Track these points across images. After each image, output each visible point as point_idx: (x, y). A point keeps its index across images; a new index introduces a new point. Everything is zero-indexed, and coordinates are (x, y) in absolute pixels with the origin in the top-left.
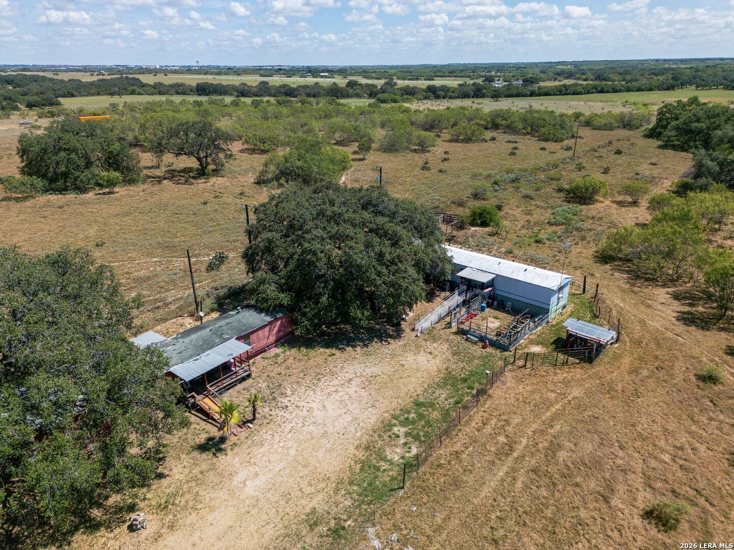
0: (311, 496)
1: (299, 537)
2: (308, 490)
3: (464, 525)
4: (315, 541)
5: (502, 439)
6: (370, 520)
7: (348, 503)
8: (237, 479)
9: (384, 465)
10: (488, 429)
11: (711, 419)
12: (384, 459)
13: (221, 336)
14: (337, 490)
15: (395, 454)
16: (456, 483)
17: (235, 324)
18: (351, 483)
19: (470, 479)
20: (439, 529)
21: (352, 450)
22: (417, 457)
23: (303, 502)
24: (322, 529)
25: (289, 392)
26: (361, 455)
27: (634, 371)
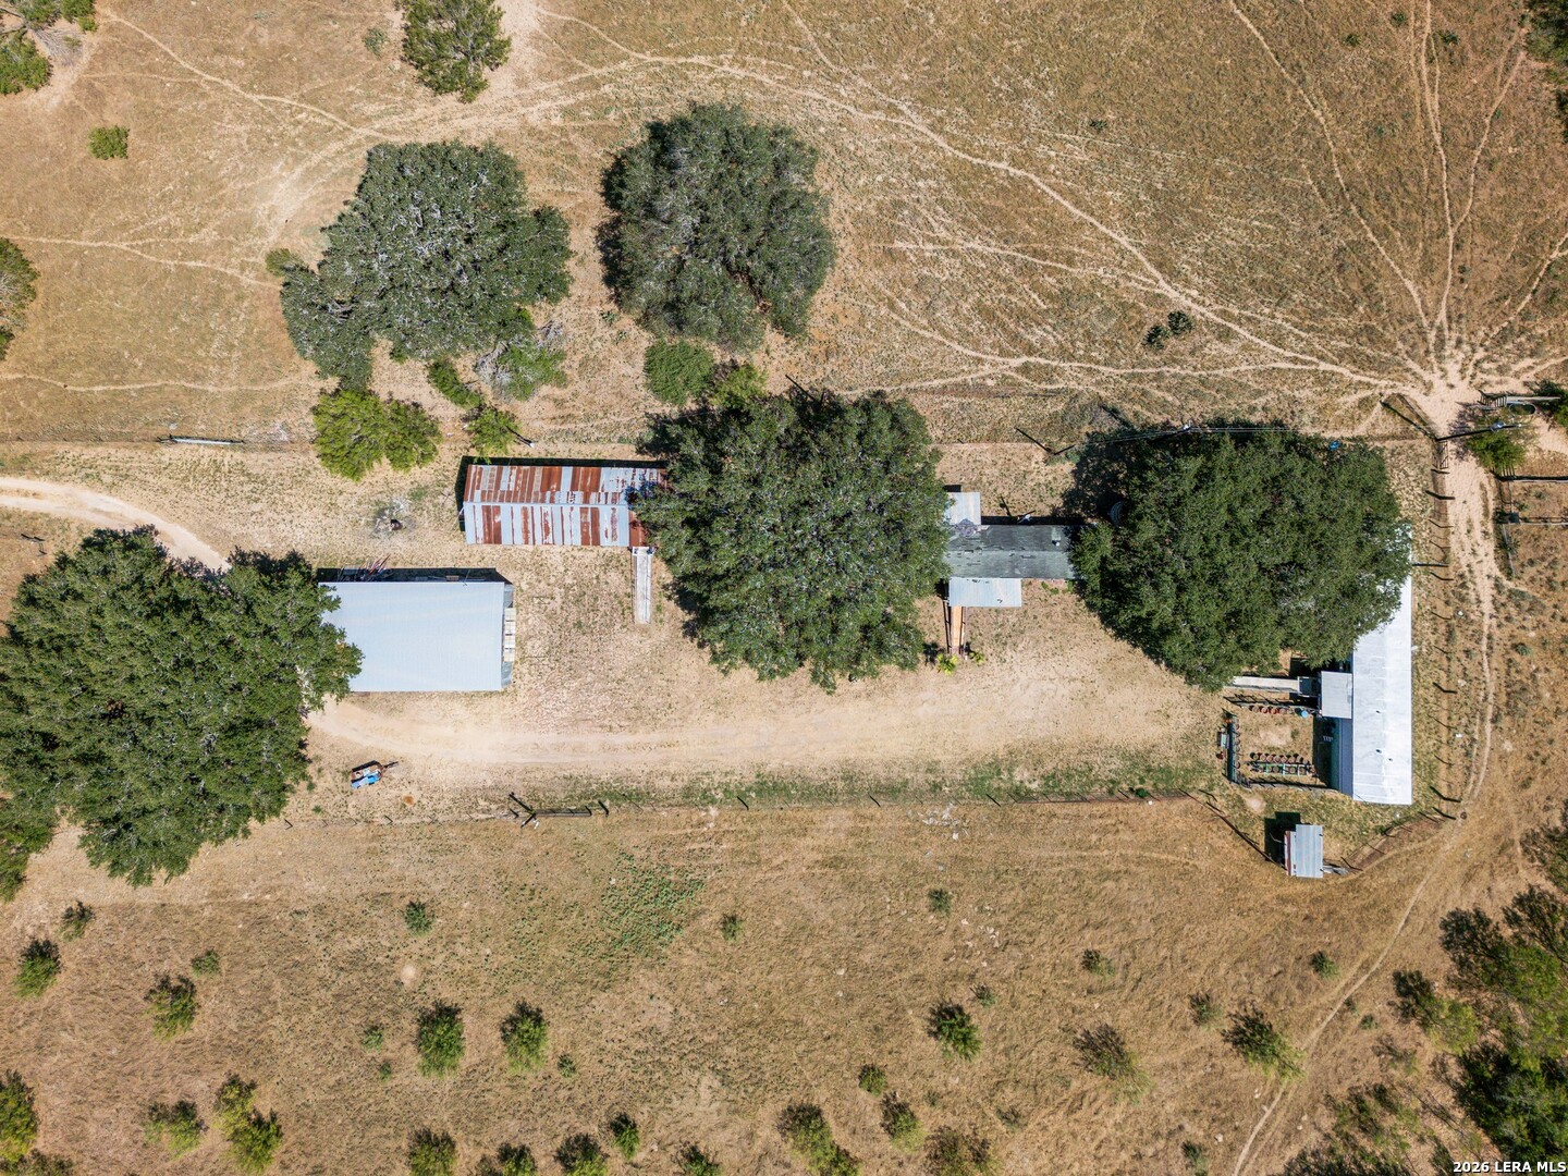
0: (946, 752)
1: (917, 770)
2: (949, 746)
3: (997, 853)
4: (922, 781)
5: (1094, 837)
6: (957, 799)
7: (959, 777)
8: (923, 696)
9: (1005, 776)
10: (1097, 822)
11: (1248, 976)
12: (1010, 771)
13: (1013, 568)
14: (961, 763)
15: (1021, 775)
16: (1026, 831)
17: (1037, 561)
18: (974, 767)
19: (1036, 837)
20: (980, 842)
21: (1000, 745)
22: (1029, 791)
23: (939, 751)
24: (931, 778)
25: (1020, 647)
26: (1002, 754)
27: (1283, 900)
